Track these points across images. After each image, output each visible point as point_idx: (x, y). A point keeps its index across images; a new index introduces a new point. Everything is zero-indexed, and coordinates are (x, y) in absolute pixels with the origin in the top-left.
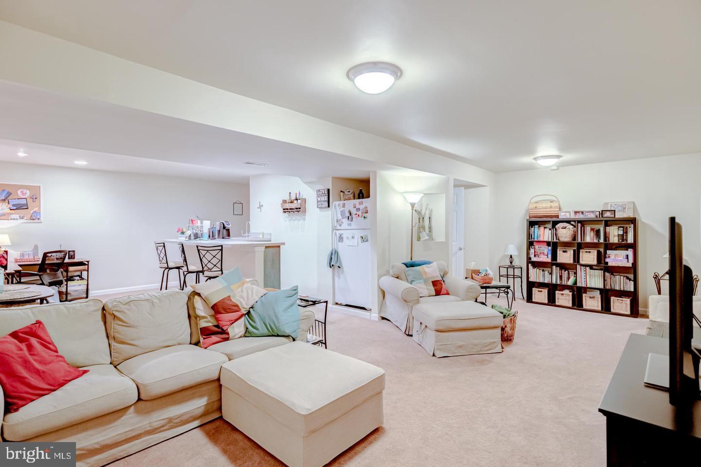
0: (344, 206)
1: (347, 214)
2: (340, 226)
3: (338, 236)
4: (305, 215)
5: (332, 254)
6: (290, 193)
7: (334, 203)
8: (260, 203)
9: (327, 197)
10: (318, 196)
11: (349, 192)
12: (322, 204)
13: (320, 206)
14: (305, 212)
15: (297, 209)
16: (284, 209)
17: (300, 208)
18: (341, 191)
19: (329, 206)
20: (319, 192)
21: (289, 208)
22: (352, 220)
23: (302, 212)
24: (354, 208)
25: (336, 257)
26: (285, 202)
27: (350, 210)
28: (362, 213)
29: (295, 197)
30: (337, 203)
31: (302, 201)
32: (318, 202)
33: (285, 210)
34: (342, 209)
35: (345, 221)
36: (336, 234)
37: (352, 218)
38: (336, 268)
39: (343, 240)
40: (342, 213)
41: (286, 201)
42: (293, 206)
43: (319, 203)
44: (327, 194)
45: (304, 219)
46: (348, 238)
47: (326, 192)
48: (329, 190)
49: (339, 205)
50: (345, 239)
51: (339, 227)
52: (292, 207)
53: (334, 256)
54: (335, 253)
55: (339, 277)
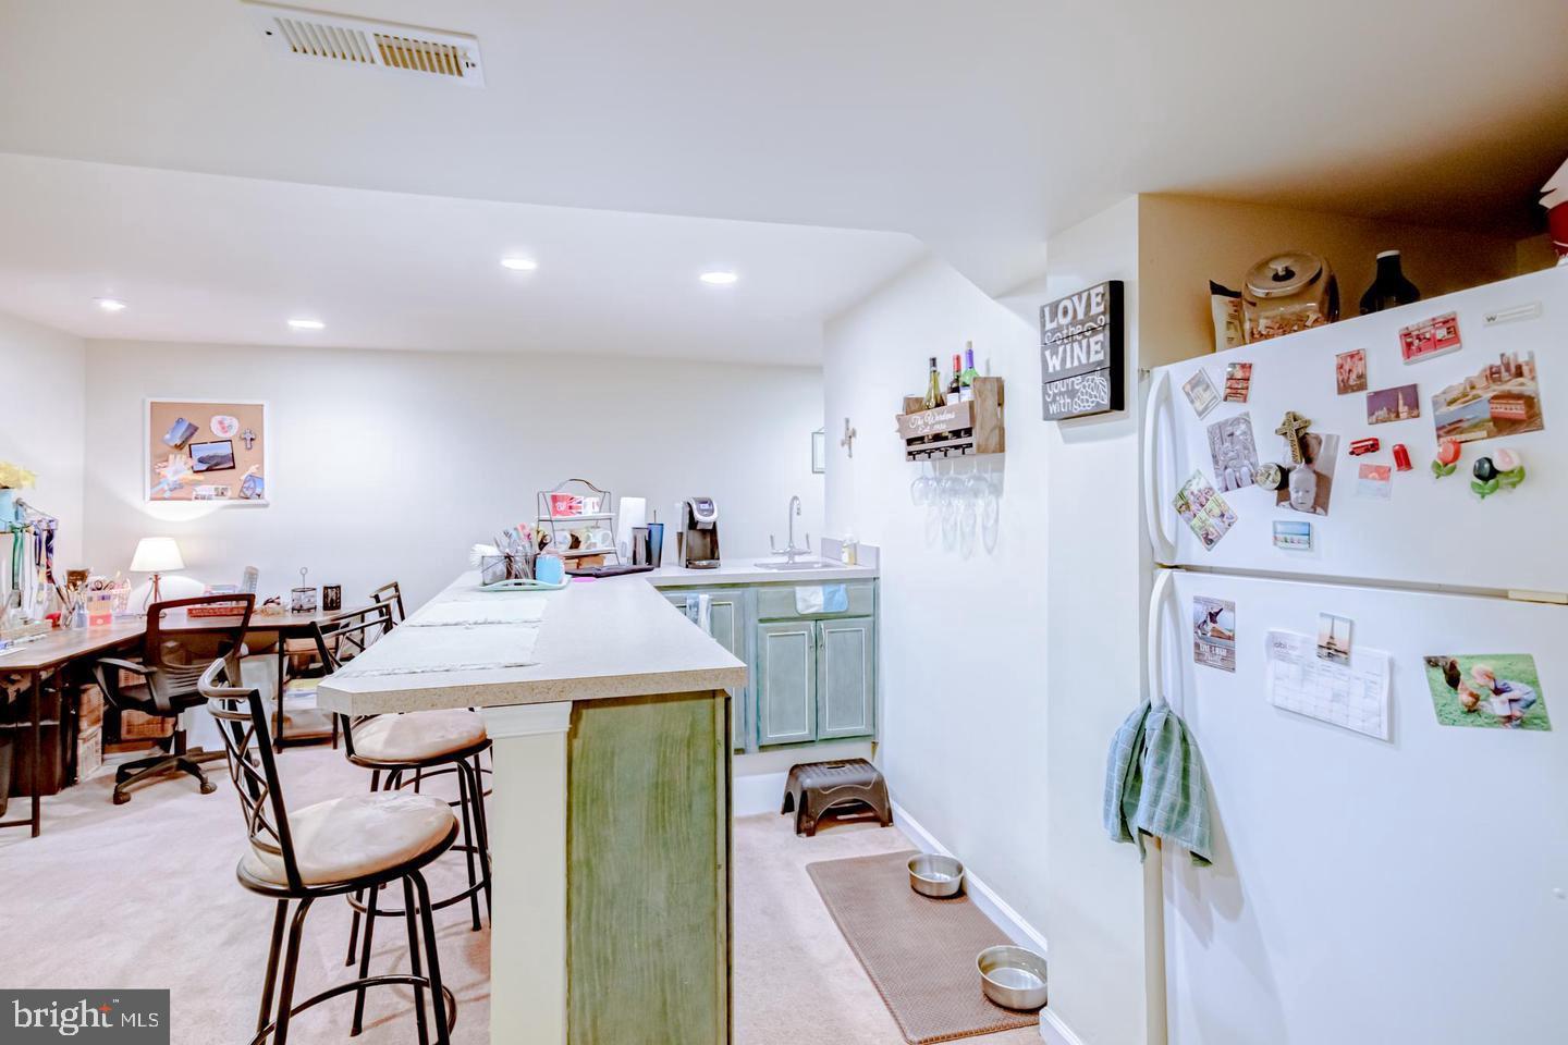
0: (1238, 387)
1: (1277, 451)
2: (1209, 541)
3: (1190, 612)
4: (1000, 468)
5: (1139, 743)
6: (934, 361)
7: (1159, 373)
8: (847, 421)
9: (1103, 337)
10: (1051, 343)
11: (1289, 274)
12: (1072, 393)
13: (1063, 405)
14: (1001, 448)
15: (957, 434)
16: (910, 442)
17: (968, 432)
18: (1217, 289)
19: (1117, 402)
20: (1054, 315)
21: (927, 432)
22: (1321, 501)
23: (982, 450)
24: (1344, 388)
25: (1173, 776)
26: (913, 406)
27: (1305, 412)
28: (1447, 429)
29: (952, 377)
30: (1180, 372)
31: (979, 393)
32: (1048, 381)
33: (916, 446)
34: (1228, 411)
35: (1254, 507)
36: (1170, 594)
37: (1323, 483)
38: (1178, 862)
39: (1231, 652)
40: (1227, 444)
41: (919, 400)
42: (941, 421)
43: (1053, 389)
44: (1105, 319)
45: (997, 490)
46: (1277, 644)
47: (1099, 307)
48: (1116, 290)
49: (1197, 382)
50: (1247, 648)
51: (1196, 552)
52: (942, 429)
53: (1161, 761)
54: (1165, 742)
55: (1203, 929)
